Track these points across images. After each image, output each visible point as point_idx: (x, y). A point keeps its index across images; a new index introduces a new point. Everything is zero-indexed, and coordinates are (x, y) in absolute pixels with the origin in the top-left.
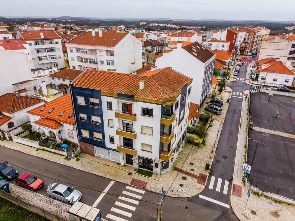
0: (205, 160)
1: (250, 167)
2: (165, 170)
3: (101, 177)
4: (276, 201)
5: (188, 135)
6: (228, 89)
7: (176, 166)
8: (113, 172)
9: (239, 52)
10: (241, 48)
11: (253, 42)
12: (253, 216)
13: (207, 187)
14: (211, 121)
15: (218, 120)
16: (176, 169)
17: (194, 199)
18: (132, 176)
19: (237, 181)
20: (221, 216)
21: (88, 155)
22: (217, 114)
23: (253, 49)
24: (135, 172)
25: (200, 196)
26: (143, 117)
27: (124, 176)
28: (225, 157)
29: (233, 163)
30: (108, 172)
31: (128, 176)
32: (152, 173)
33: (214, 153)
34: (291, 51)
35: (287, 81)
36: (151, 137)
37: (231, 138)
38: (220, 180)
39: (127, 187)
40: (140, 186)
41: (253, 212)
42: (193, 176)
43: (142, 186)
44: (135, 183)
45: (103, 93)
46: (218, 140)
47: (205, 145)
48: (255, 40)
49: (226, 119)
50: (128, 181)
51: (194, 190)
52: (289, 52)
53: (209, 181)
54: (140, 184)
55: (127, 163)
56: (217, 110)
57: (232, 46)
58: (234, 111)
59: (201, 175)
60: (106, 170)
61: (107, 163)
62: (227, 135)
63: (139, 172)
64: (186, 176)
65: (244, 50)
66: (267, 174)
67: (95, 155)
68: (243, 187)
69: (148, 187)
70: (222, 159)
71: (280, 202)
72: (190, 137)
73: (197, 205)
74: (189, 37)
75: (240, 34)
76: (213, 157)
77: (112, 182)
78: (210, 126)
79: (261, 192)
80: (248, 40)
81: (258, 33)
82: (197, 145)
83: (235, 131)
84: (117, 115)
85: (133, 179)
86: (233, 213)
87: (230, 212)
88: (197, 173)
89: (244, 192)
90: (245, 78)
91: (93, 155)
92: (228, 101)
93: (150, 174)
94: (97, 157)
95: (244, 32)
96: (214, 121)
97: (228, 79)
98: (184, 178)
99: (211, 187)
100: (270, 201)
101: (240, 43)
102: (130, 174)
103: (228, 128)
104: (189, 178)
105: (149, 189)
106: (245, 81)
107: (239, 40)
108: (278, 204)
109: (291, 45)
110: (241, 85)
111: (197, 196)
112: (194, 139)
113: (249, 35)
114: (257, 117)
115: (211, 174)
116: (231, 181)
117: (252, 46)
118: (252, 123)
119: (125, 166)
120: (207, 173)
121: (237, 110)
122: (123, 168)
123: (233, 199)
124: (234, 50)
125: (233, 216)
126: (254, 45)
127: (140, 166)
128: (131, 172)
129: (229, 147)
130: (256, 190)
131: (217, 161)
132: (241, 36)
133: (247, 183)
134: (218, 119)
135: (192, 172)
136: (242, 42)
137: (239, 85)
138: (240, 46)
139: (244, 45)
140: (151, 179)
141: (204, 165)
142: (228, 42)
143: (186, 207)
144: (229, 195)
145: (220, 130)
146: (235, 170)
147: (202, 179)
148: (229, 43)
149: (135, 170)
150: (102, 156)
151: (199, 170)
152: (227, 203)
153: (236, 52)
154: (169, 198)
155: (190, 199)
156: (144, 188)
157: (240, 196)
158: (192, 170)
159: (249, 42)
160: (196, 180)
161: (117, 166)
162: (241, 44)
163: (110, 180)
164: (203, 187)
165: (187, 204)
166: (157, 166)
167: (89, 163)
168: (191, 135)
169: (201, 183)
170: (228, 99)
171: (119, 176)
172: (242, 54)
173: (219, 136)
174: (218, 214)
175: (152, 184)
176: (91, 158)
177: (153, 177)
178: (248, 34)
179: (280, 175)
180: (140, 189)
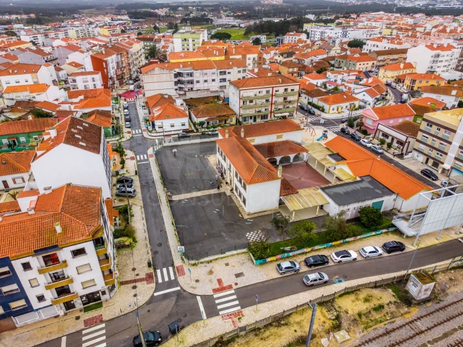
0: (144, 258)
1: (183, 247)
2: (114, 291)
3: (46, 342)
4: (208, 262)
5: (116, 240)
6: (129, 153)
7: (121, 281)
8: (56, 329)
9: (117, 82)
10: (117, 76)
11: (129, 64)
12: (198, 284)
13: (157, 282)
14: (130, 209)
15: (136, 205)
16: (122, 283)
17: (152, 300)
18: (82, 319)
19: (178, 262)
20: (177, 299)
21: (6, 333)
22: (132, 197)
23: (132, 73)
24: (83, 313)
25: (156, 294)
26: (75, 259)
27: (72, 324)
28: (160, 245)
29: (168, 247)
30: (50, 333)
31: (78, 321)
32: (102, 302)
33: (149, 245)
34: (175, 82)
35: (183, 125)
36: (91, 272)
37: (157, 220)
38: (165, 270)
39: (84, 332)
40: (96, 322)
41: (197, 281)
42: (141, 280)
43: (98, 321)
44: (89, 323)
45: (13, 257)
46: (146, 230)
47: (136, 242)
48: (130, 61)
49: (144, 199)
50: (80, 325)
51: (148, 292)
52: (173, 83)
53: (156, 276)
54: (95, 320)
55: (67, 310)
56: (130, 192)
57: (105, 78)
58: (147, 185)
59: (147, 274)
60: (47, 332)
61: (41, 324)
62: (153, 219)
63: (86, 310)
64: (134, 284)
65: (122, 77)
66: (197, 242)
67: (17, 326)
68: (184, 265)
69: (105, 318)
70: (158, 249)
71: (211, 261)
72: (119, 242)
73: (156, 304)
74: (35, 72)
75: (109, 59)
76: (149, 251)
77: (64, 340)
78: (132, 216)
79: (197, 262)
80: (122, 63)
81: (131, 50)
82: (129, 246)
83: (158, 211)
84: (41, 271)
85: (84, 321)
86: (184, 291)
87: (182, 292)
88: (143, 275)
89: (186, 268)
90: (140, 128)
91: (14, 328)
92: (136, 174)
93: (100, 305)
94: (21, 327)
95: (113, 54)
96: (133, 208)
97: (123, 137)
98: (134, 287)
99: (160, 281)
100: (205, 264)
101: (114, 70)
102: (78, 318)
103: (150, 210)
104: (138, 284)
105: (107, 319)
106: (142, 133)
107: (111, 68)
108: (210, 264)
109: (173, 75)
110: (141, 142)
111: (153, 296)
112: (124, 242)
113: (121, 58)
114: (171, 183)
115: (155, 269)
116: (173, 265)
117: (130, 70)
118: (169, 194)
119: (66, 314)
120: (151, 270)
121: (150, 182)
122: (65, 318)
123: (180, 279)
124: (110, 82)
125: (185, 293)
126: (131, 67)
127: (84, 304)
128: (77, 315)
129: (159, 232)
130: (193, 262)
131: (155, 253)
132: (112, 61)
133: (186, 260)
134: (136, 203)
135: (138, 277)
136: (116, 68)
137: (138, 142)
138: (116, 74)
139: (119, 73)
140: (103, 308)
141: (146, 264)
142: (98, 73)
143: (149, 311)
144: (176, 278)
145: (144, 216)
146: (173, 253)
147: (149, 278)
148: (100, 74)
149: (81, 311)
150: (29, 321)
151: (144, 271)
152: (177, 286)
153: (114, 83)
154: (131, 314)
155: (148, 303)
156: (102, 322)
157: (184, 274)
158: (137, 275)
159: (124, 65)
160: (145, 282)
161: (56, 320)
162: (116, 71)
163: (60, 339)
164: (153, 285)
165: (148, 308)
166: (104, 293)
167: (16, 339)
168: (119, 239)
169: (150, 282)
170: (136, 171)
171: (67, 328)
172: (121, 84)
173: (145, 224)
174: (174, 299)
175: (107, 313)
176: (14, 333)
177: (104, 305)
178: (119, 56)
179: (205, 237)
180: (98, 325)
